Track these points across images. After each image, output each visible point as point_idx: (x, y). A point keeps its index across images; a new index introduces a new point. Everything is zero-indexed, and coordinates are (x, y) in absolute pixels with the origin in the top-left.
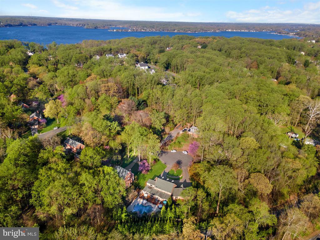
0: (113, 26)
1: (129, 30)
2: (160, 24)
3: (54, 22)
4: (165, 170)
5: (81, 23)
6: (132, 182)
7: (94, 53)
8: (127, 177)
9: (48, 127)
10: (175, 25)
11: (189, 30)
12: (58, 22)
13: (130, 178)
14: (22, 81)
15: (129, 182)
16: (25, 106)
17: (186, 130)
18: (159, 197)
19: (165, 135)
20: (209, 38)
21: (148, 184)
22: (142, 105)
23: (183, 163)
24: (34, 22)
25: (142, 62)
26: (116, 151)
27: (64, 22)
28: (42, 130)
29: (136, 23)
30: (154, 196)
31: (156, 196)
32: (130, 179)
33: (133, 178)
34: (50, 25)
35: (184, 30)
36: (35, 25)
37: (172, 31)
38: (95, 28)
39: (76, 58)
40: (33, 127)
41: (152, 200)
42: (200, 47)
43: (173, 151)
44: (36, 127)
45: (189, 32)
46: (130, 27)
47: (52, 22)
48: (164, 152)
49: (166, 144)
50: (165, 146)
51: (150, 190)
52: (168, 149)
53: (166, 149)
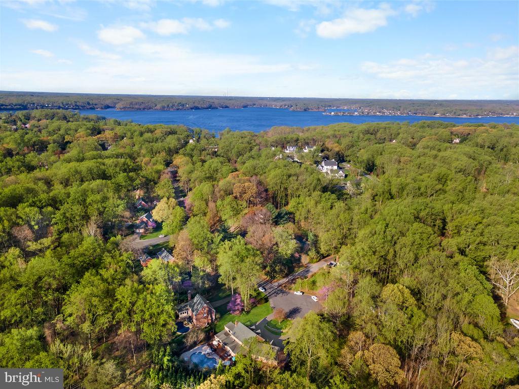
0: (334, 107)
1: (356, 113)
2: (413, 104)
3: (251, 103)
4: (268, 316)
5: (288, 103)
6: (210, 321)
7: (273, 144)
8: (202, 312)
9: (155, 234)
10: (440, 105)
11: (465, 114)
12: (257, 103)
13: (208, 315)
14: (154, 173)
15: (206, 321)
16: (143, 204)
17: (333, 264)
18: (231, 351)
19: (299, 267)
20: (483, 126)
21: (227, 329)
22: (284, 219)
23: (301, 312)
24: (227, 103)
25: (334, 160)
26: (202, 274)
27: (265, 102)
28: (146, 236)
29: (371, 102)
30: (226, 346)
31: (228, 348)
32: (207, 317)
33: (214, 317)
34: (245, 107)
35: (455, 113)
36: (227, 107)
37: (431, 114)
38: (305, 110)
39: (238, 148)
40: (138, 231)
41: (222, 352)
42: (457, 141)
43: (297, 294)
44: (142, 231)
45: (464, 116)
46: (360, 108)
47: (248, 103)
48: (282, 292)
49: (293, 281)
50: (291, 283)
51: (226, 337)
52: (292, 289)
53: (290, 288)
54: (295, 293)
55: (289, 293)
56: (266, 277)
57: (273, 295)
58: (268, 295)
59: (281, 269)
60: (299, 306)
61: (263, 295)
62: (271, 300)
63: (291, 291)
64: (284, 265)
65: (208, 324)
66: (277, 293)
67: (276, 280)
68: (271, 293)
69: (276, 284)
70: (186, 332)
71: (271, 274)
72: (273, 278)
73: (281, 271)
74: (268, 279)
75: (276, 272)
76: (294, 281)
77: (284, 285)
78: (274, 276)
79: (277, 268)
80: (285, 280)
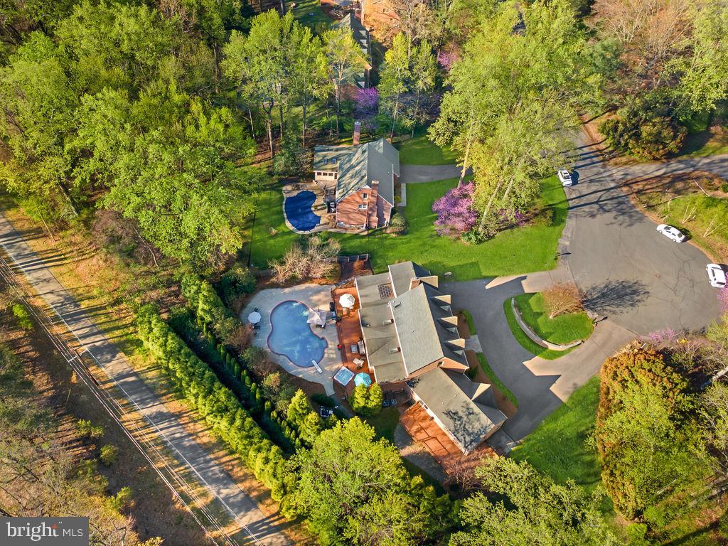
4: (532, 276)
8: (357, 199)
15: (364, 220)
32: (369, 214)
33: (387, 218)
43: (665, 233)
48: (622, 207)
49: (676, 184)
50: (665, 189)
51: (379, 298)
52: (661, 208)
53: (653, 202)
54: (661, 228)
55: (641, 219)
56: (601, 137)
57: (586, 209)
58: (571, 204)
59: (660, 133)
60: (645, 280)
61: (558, 198)
62: (570, 223)
63: (652, 216)
64: (675, 124)
65: (368, 228)
66: (601, 207)
67: (624, 159)
68: (584, 200)
69: (618, 173)
70: (304, 229)
71: (621, 135)
72: (620, 148)
73: (658, 140)
74: (602, 146)
75: (637, 136)
76: (680, 185)
77: (636, 187)
78: (627, 144)
79: (646, 130)
80: (653, 169)
